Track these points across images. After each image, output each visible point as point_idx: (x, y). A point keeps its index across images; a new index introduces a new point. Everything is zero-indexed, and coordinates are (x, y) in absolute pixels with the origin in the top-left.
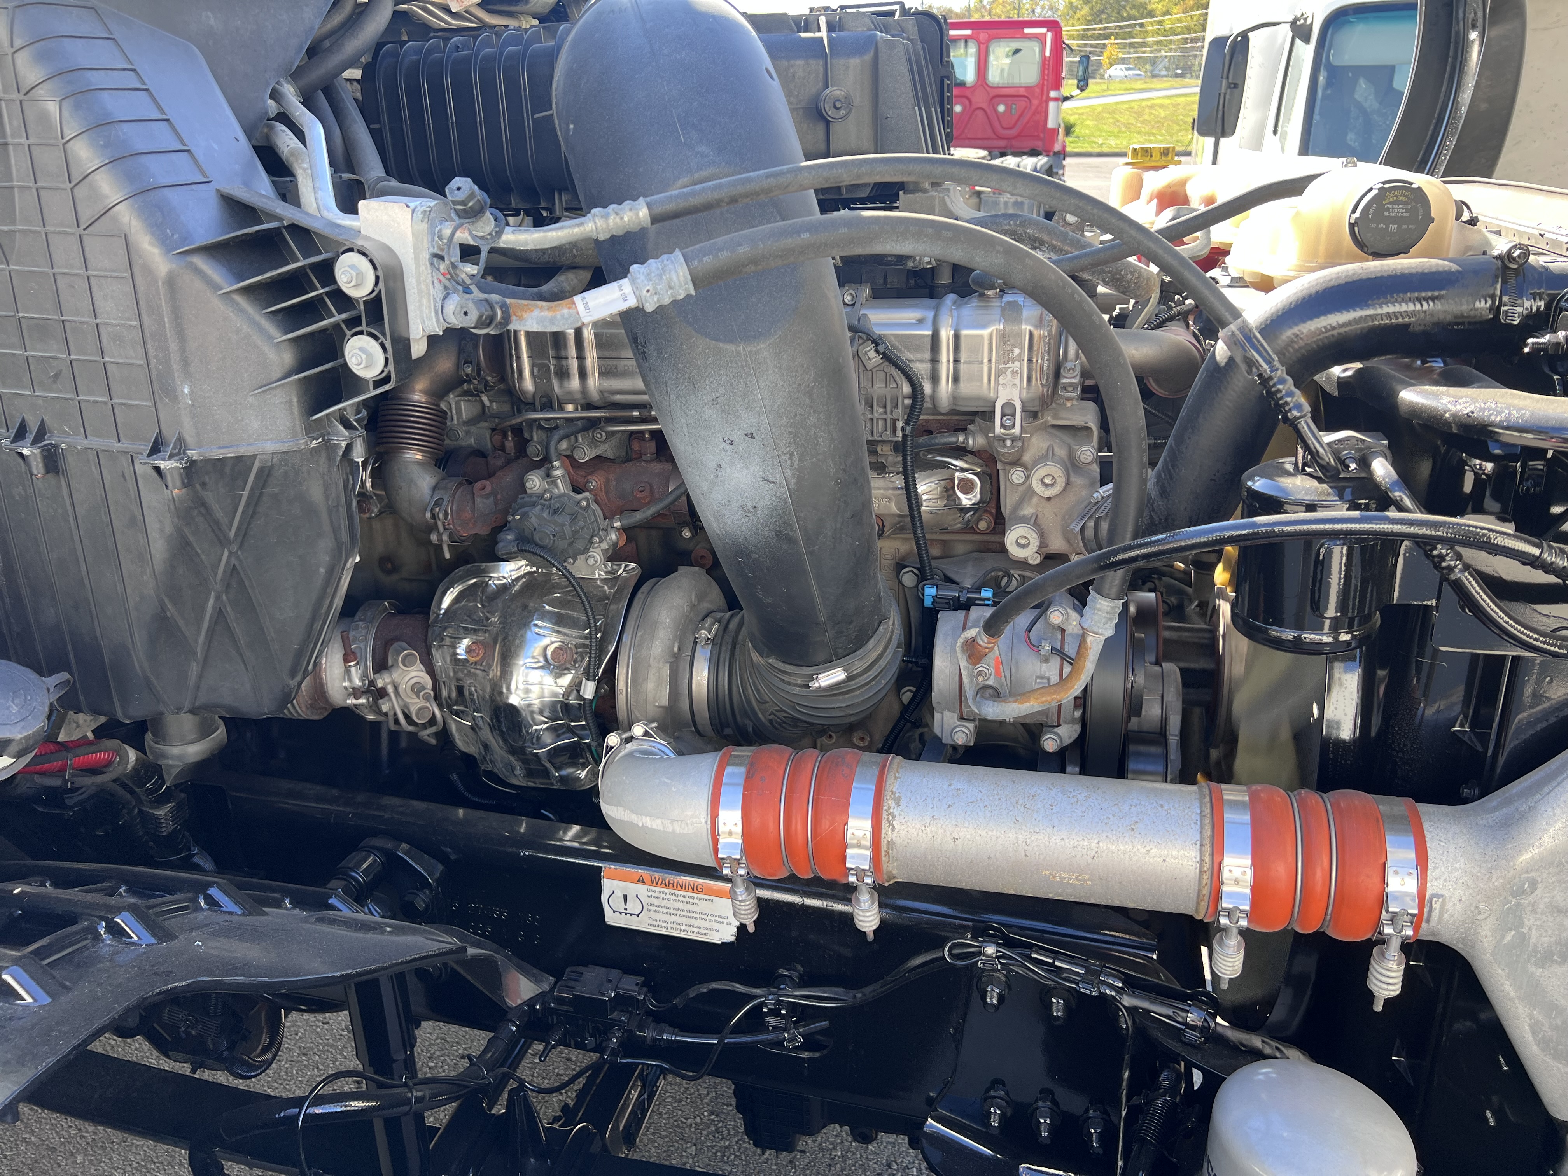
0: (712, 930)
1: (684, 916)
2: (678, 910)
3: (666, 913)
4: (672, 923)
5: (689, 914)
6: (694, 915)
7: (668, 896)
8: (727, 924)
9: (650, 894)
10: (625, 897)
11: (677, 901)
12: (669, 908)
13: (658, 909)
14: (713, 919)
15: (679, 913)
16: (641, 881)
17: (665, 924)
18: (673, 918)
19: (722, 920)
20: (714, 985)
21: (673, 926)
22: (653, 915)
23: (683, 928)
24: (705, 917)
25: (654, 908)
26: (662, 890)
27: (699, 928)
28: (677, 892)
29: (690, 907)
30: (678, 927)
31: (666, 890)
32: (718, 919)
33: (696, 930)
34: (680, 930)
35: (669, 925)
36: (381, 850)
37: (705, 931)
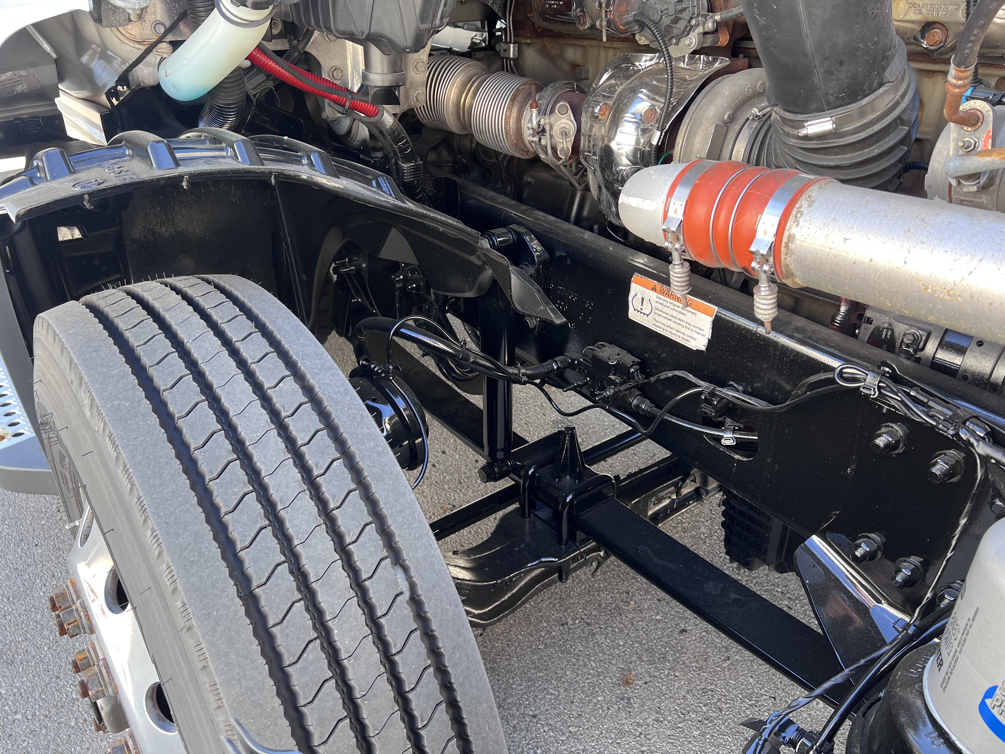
0: (692, 338)
1: (675, 322)
2: (673, 316)
3: (665, 318)
4: (668, 326)
5: (679, 322)
6: (682, 323)
7: (668, 305)
8: (702, 335)
9: (658, 300)
10: (643, 299)
11: (673, 309)
12: (667, 314)
13: (661, 313)
14: (694, 329)
15: (673, 319)
16: (654, 289)
17: (662, 326)
18: (669, 323)
19: (699, 331)
20: (677, 373)
21: (668, 329)
22: (657, 318)
23: (674, 332)
24: (688, 326)
25: (658, 312)
26: (666, 299)
27: (684, 334)
28: (675, 302)
29: (680, 316)
30: (671, 330)
31: (668, 300)
32: (697, 330)
33: (681, 335)
34: (672, 333)
35: (665, 328)
36: (516, 232)
37: (687, 338)
